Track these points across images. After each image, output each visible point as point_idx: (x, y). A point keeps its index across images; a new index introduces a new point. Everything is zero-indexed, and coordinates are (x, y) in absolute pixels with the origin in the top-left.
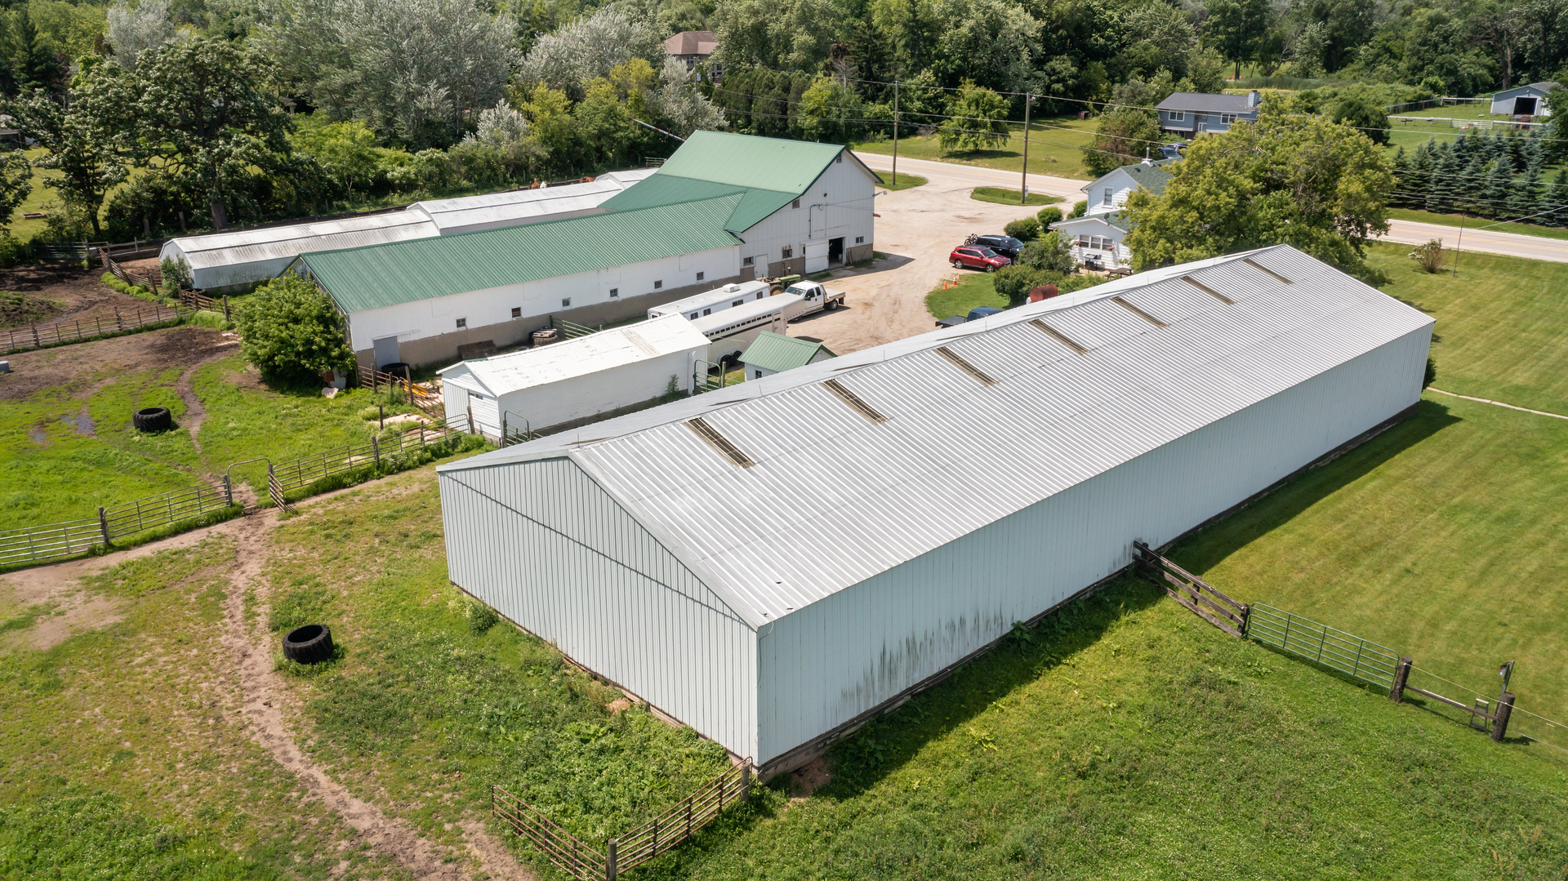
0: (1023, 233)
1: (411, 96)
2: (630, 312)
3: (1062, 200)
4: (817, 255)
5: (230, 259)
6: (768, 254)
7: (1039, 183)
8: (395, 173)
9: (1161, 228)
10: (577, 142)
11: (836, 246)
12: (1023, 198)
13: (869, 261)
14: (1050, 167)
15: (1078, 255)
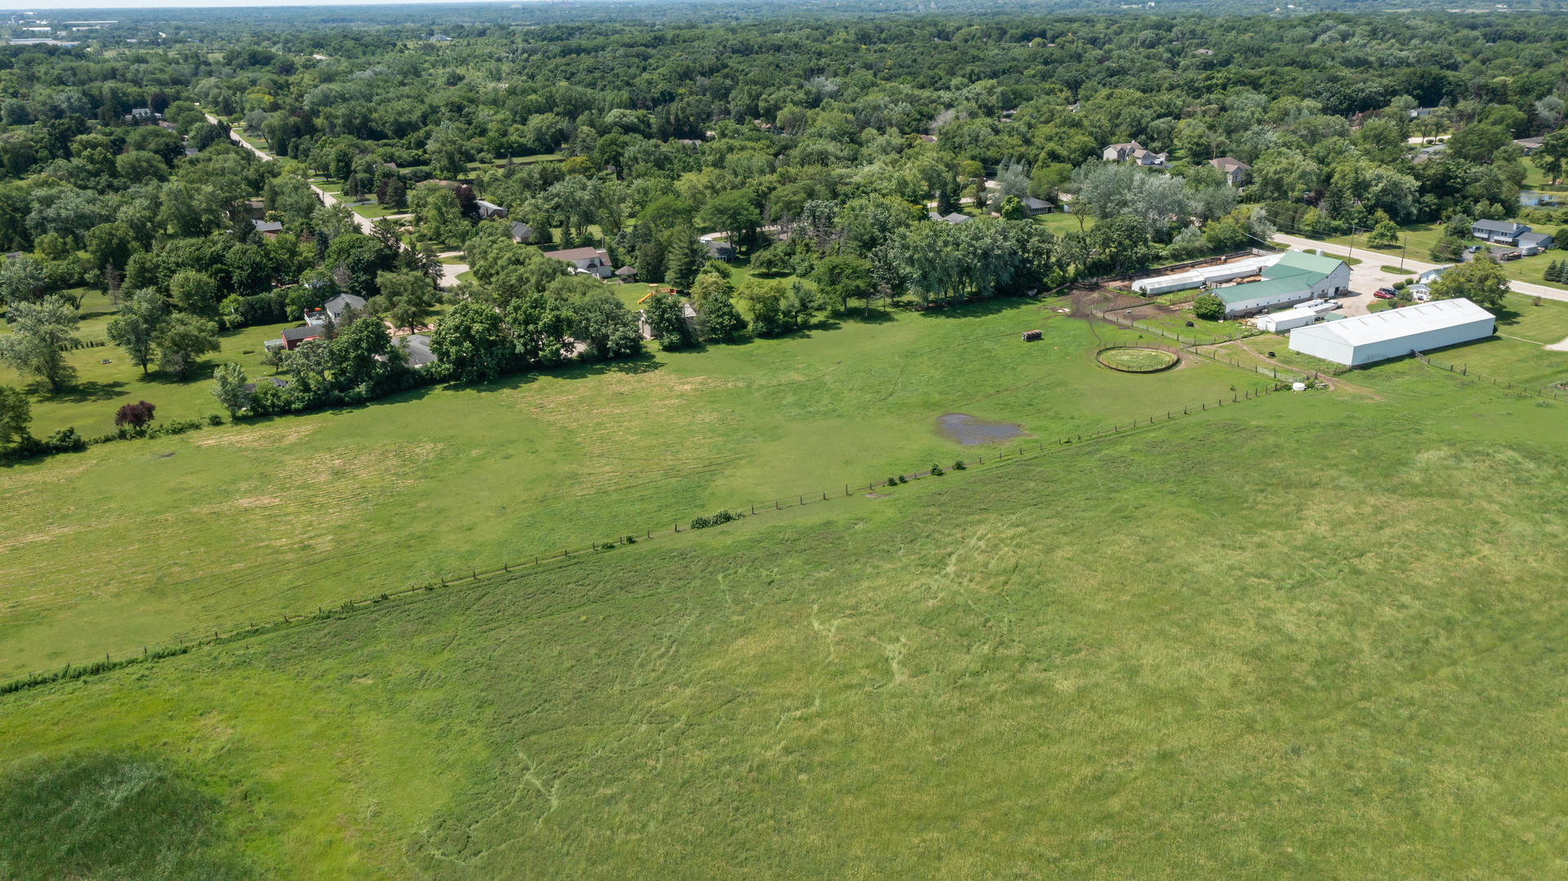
0: (1399, 287)
1: (1154, 221)
2: (1289, 305)
3: (1415, 273)
4: (1331, 292)
5: (1157, 286)
6: (1318, 291)
7: (1409, 264)
8: (1163, 253)
9: (1437, 290)
10: (1221, 241)
11: (1337, 289)
12: (1401, 271)
13: (1347, 294)
14: (1415, 255)
15: (1416, 296)
